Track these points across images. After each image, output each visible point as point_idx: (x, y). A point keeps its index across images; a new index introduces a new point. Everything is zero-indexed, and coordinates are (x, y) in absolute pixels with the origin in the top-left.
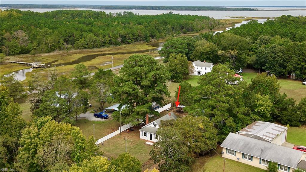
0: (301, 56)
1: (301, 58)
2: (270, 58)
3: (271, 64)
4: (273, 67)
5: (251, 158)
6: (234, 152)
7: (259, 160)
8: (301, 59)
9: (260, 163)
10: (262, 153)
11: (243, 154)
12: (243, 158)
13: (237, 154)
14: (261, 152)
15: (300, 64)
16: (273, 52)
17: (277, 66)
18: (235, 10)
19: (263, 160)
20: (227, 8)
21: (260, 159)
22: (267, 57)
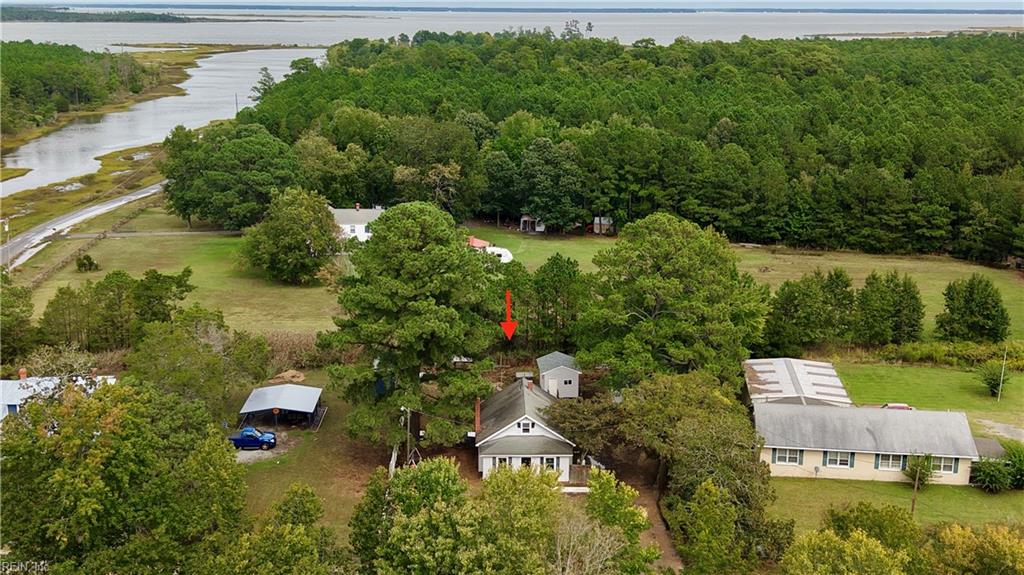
0: (627, 168)
1: (628, 172)
2: (543, 181)
3: (548, 196)
4: (553, 206)
5: (848, 459)
6: (796, 455)
7: (873, 459)
8: (627, 176)
9: (876, 467)
10: (875, 439)
11: (825, 453)
12: (824, 464)
13: (806, 457)
14: (871, 438)
15: (625, 190)
16: (547, 162)
17: (567, 200)
18: (111, 20)
19: (886, 457)
20: (71, 10)
21: (877, 455)
22: (534, 177)
